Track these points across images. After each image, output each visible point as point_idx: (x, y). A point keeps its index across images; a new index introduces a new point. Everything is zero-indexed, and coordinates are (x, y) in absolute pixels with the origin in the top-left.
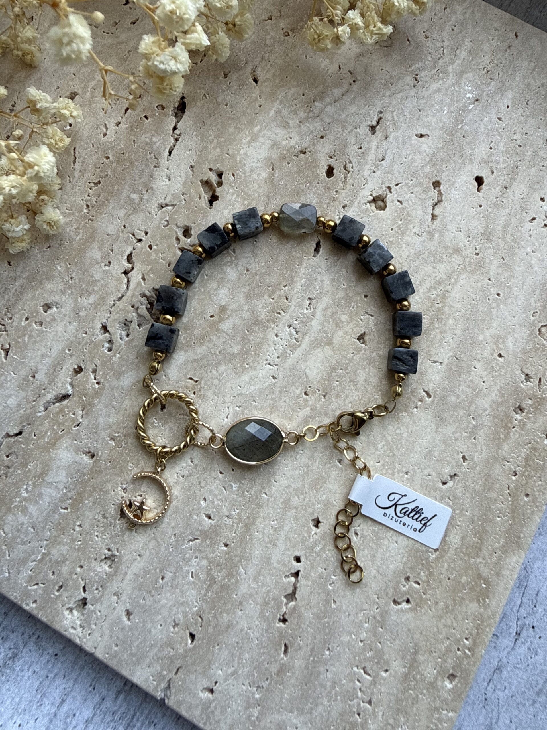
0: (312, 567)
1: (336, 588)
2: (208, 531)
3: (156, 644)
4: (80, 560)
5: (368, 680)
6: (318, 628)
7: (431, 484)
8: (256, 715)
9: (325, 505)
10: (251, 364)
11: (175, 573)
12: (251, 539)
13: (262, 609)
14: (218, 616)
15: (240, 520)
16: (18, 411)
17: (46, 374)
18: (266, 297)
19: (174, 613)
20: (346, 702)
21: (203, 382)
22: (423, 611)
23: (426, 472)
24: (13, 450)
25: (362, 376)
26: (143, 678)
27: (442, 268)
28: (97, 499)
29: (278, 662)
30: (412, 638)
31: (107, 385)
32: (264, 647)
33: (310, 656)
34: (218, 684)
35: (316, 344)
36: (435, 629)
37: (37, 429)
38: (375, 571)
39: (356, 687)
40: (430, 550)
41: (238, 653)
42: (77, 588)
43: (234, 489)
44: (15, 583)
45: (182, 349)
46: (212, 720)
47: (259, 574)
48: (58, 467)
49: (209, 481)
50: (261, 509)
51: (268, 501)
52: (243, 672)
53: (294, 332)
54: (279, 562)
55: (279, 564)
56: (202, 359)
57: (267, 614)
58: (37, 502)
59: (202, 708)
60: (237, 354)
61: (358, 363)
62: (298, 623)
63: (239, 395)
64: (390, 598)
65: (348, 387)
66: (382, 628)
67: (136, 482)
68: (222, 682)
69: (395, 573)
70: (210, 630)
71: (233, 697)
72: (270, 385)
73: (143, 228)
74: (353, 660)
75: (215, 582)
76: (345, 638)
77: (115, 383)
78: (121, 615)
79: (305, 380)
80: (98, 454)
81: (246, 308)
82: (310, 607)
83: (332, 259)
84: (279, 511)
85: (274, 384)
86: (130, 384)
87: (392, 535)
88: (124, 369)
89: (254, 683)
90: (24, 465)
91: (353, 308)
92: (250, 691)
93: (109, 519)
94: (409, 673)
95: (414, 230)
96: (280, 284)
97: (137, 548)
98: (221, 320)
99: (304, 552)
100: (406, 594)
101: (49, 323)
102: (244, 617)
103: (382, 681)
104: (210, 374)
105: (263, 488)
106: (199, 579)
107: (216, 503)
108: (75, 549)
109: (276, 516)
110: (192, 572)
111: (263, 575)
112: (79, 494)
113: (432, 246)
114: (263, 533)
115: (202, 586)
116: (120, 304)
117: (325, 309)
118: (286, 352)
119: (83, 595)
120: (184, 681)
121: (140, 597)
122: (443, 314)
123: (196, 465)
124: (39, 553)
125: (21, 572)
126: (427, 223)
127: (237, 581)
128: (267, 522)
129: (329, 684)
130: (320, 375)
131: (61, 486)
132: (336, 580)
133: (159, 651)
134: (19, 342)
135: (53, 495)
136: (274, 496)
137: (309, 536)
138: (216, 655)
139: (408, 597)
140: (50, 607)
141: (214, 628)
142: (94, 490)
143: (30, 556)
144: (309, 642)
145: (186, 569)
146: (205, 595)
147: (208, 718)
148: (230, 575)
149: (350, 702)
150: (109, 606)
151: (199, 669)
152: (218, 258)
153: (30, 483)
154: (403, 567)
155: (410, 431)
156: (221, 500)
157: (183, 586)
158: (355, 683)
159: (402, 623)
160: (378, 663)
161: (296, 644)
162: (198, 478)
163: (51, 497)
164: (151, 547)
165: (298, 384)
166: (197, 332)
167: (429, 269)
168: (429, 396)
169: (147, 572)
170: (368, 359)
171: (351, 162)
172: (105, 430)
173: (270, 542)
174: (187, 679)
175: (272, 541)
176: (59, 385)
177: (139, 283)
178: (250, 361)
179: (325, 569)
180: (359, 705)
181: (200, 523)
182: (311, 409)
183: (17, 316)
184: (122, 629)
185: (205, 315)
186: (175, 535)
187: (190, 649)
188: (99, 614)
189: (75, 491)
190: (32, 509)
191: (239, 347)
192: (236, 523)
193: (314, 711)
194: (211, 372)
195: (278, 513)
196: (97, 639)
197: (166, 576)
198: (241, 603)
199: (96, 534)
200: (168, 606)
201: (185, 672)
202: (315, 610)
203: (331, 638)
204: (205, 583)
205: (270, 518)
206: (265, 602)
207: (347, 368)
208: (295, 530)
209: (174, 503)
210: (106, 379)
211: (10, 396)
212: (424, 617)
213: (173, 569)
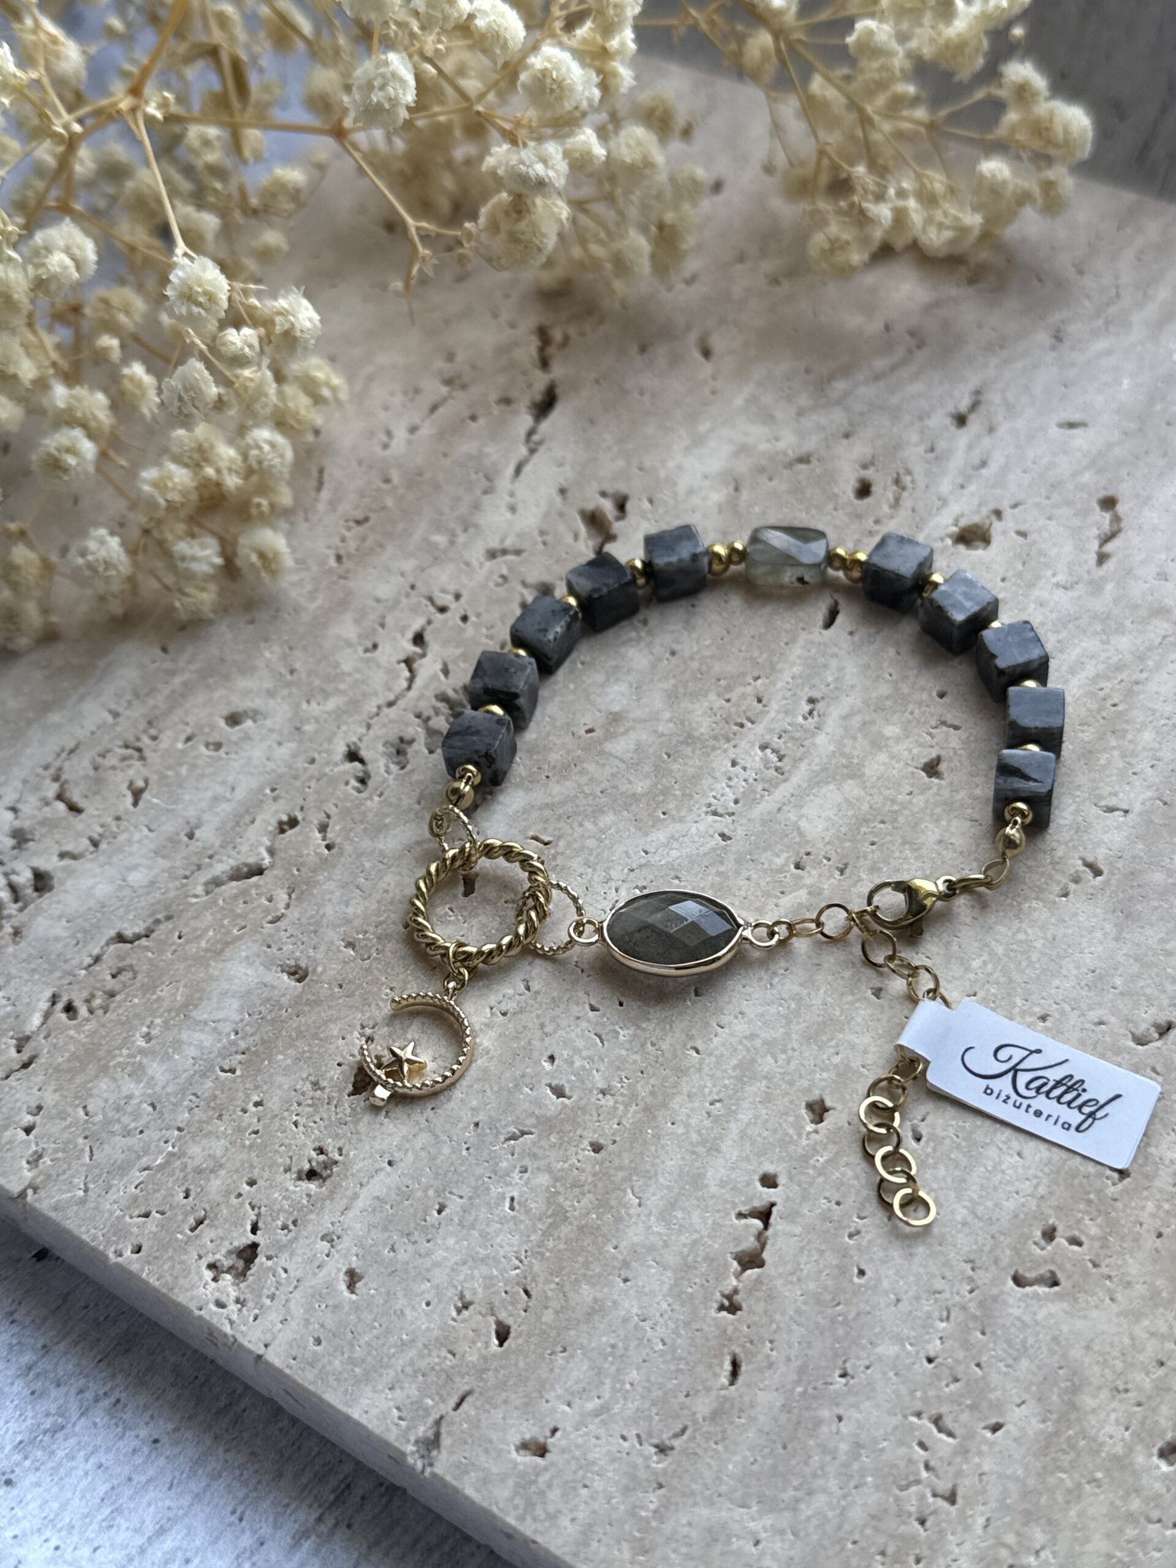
0: (805, 1197)
1: (864, 1243)
2: (556, 1117)
3: (413, 1341)
4: (252, 1166)
5: (949, 1444)
6: (817, 1324)
7: (1108, 1039)
8: (652, 1507)
9: (839, 1075)
10: (674, 812)
11: (470, 1198)
12: (657, 1137)
13: (676, 1279)
14: (567, 1288)
15: (633, 1097)
16: (148, 893)
17: (218, 829)
18: (712, 697)
19: (462, 1277)
20: (887, 1491)
21: (562, 843)
22: (1093, 1301)
23: (1094, 1015)
24: (128, 962)
25: (931, 834)
26: (374, 1412)
27: (1124, 643)
28: (304, 1052)
29: (714, 1393)
30: (1065, 1356)
31: (348, 848)
32: (681, 1358)
33: (798, 1382)
34: (558, 1434)
35: (826, 775)
36: (1126, 1340)
37: (186, 925)
38: (965, 1211)
39: (915, 1457)
40: (1108, 1172)
41: (613, 1369)
42: (237, 1223)
43: (621, 1038)
44: (97, 1208)
45: (518, 786)
46: (539, 1512)
47: (672, 1205)
48: (224, 994)
49: (564, 1023)
50: (685, 1079)
51: (701, 1063)
52: (623, 1409)
53: (773, 758)
54: (722, 1184)
55: (722, 1187)
56: (562, 803)
57: (690, 1290)
58: (166, 1057)
59: (517, 1485)
60: (643, 795)
61: (922, 811)
62: (765, 1312)
63: (641, 866)
64: (1004, 1269)
65: (897, 854)
66: (983, 1333)
67: (397, 1022)
68: (569, 1429)
69: (1016, 1216)
70: (548, 1316)
71: (594, 1463)
72: (714, 849)
73: (452, 588)
74: (907, 1399)
75: (566, 1219)
76: (888, 1350)
77: (366, 844)
78: (337, 1279)
79: (797, 839)
80: (314, 971)
81: (667, 715)
82: (799, 1280)
83: (863, 631)
84: (727, 1082)
85: (724, 848)
86: (400, 847)
87: (1009, 1140)
88: (387, 821)
89: (650, 1435)
90: (149, 988)
91: (912, 713)
92: (640, 1454)
93: (327, 1090)
94: (1057, 1433)
95: (1054, 580)
96: (744, 674)
97: (385, 1147)
98: (610, 736)
99: (784, 1165)
100: (1045, 1262)
101: (236, 743)
102: (632, 1292)
103: (985, 1448)
104: (580, 830)
105: (691, 1038)
106: (528, 1212)
107: (577, 1064)
108: (243, 1146)
109: (719, 1093)
110: (512, 1199)
111: (683, 1209)
112: (263, 1042)
113: (1098, 605)
114: (687, 1125)
115: (534, 1225)
116: (392, 713)
117: (847, 717)
118: (755, 792)
119: (252, 1238)
120: (476, 1424)
121: (385, 1244)
122: (1127, 722)
123: (537, 993)
124: (160, 1152)
125: (114, 1189)
126: (1085, 568)
127: (618, 1220)
128: (696, 1104)
129: (844, 1447)
130: (832, 831)
131: (227, 1027)
132: (864, 1226)
133: (421, 1356)
134: (167, 777)
135: (207, 1044)
136: (717, 1053)
137: (800, 1135)
138: (557, 1371)
139: (1053, 1268)
140: (171, 1258)
141: (557, 1313)
142: (300, 1035)
143: (139, 1157)
144: (793, 1353)
145: (496, 1190)
146: (540, 1244)
147: (530, 1505)
148: (602, 1205)
149: (897, 1492)
150: (311, 1260)
151: (516, 1399)
152: (610, 634)
153: (158, 1021)
154: (1038, 1206)
155: (1050, 936)
156: (590, 1059)
157: (488, 1225)
158: (911, 1447)
159: (1037, 1323)
160: (973, 1408)
161: (760, 1357)
162: (538, 1016)
163: (201, 1047)
164: (419, 1146)
165: (779, 847)
166: (554, 757)
167: (1090, 644)
168: (1097, 872)
169: (405, 1194)
170: (946, 804)
171: (909, 472)
172: (335, 926)
173: (703, 1143)
174: (483, 1417)
175: (706, 1141)
176: (245, 848)
177: (434, 678)
178: (671, 806)
179: (838, 1203)
180: (922, 1497)
181: (537, 1102)
182: (810, 893)
183: (169, 733)
184: (335, 1307)
185: (574, 729)
186: (477, 1125)
187: (495, 1355)
188: (284, 1275)
189: (257, 1037)
190: (156, 1069)
191: (647, 783)
192: (623, 1103)
193: (802, 1506)
194: (581, 825)
195: (725, 1087)
196: (273, 1325)
197: (447, 1203)
198: (626, 1264)
199: (295, 1118)
200: (449, 1264)
201: (479, 1403)
202: (812, 1286)
203: (849, 1347)
204: (540, 1219)
205: (704, 1096)
206: (686, 1264)
207: (896, 820)
208: (767, 1121)
209: (479, 1062)
210: (347, 838)
211: (135, 867)
212: (1095, 1313)
213: (466, 1191)
